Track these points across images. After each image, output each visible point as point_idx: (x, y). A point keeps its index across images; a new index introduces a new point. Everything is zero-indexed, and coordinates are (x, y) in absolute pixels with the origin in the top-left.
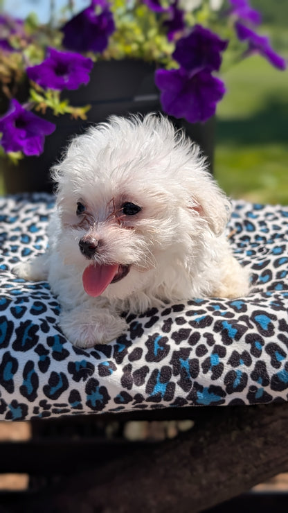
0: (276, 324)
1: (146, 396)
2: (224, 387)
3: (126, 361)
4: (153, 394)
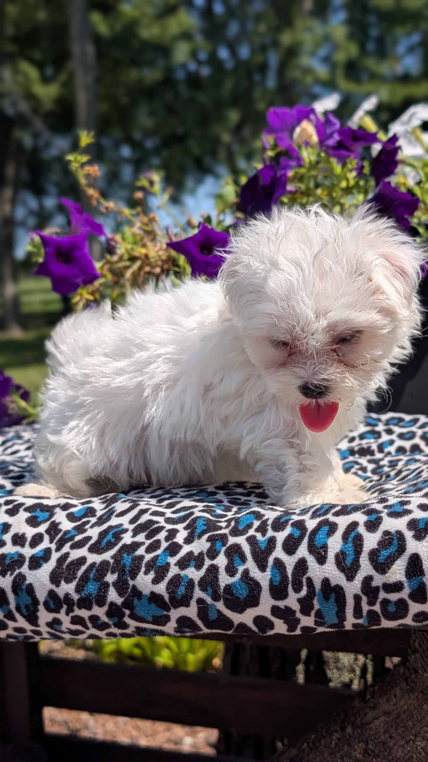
3: (66, 548)
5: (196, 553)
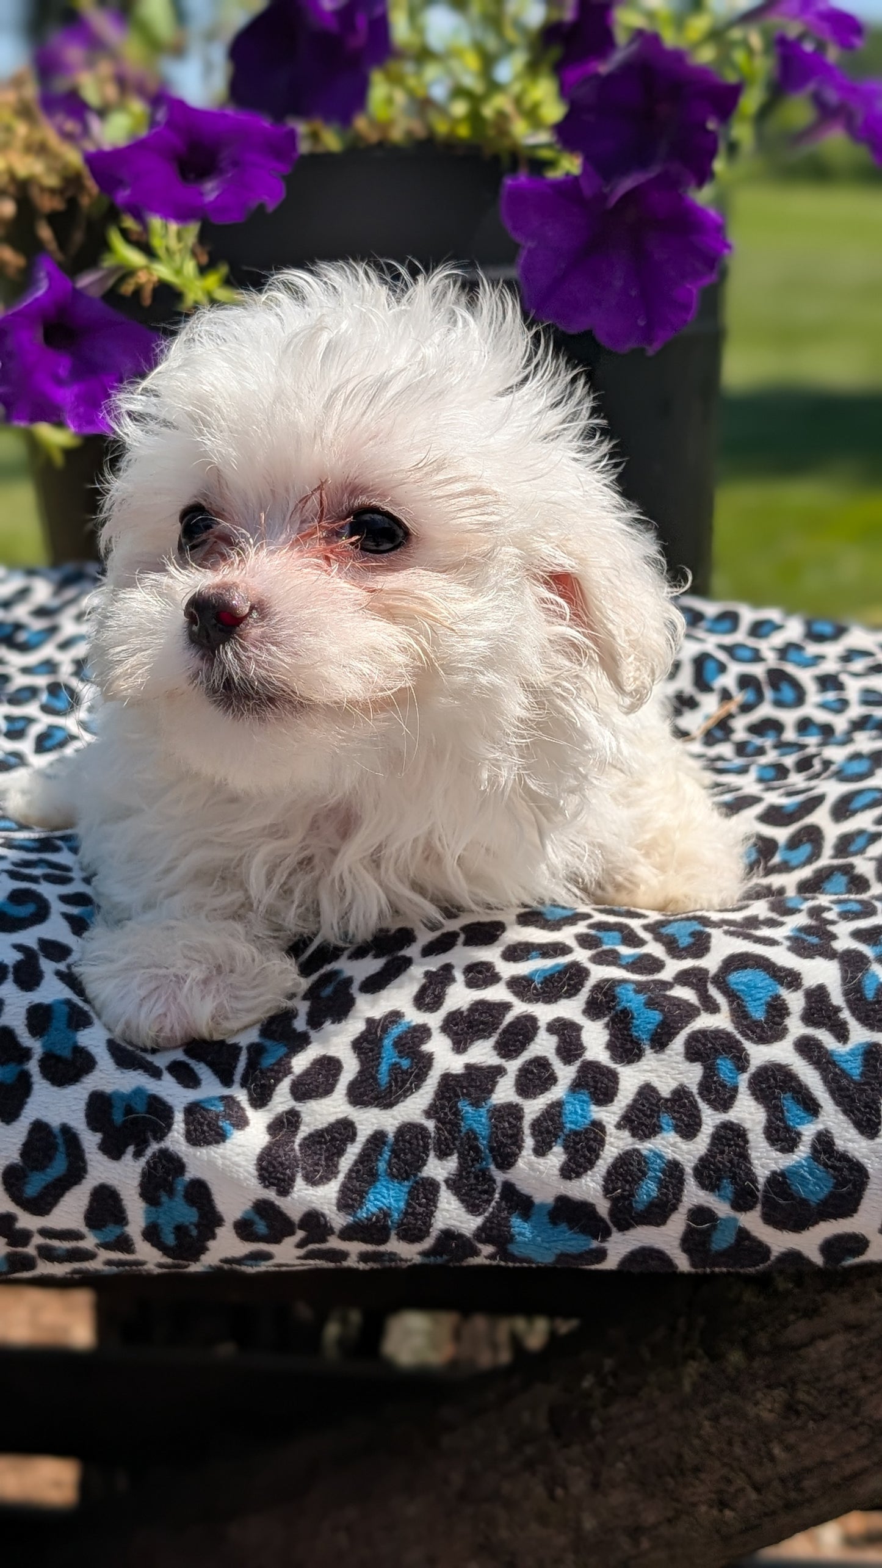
0: (795, 1001)
1: (338, 1220)
2: (603, 1207)
4: (362, 1214)
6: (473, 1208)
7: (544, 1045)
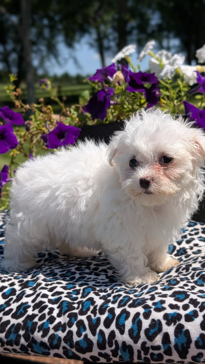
5: (62, 323)
6: (26, 341)
7: (46, 311)
